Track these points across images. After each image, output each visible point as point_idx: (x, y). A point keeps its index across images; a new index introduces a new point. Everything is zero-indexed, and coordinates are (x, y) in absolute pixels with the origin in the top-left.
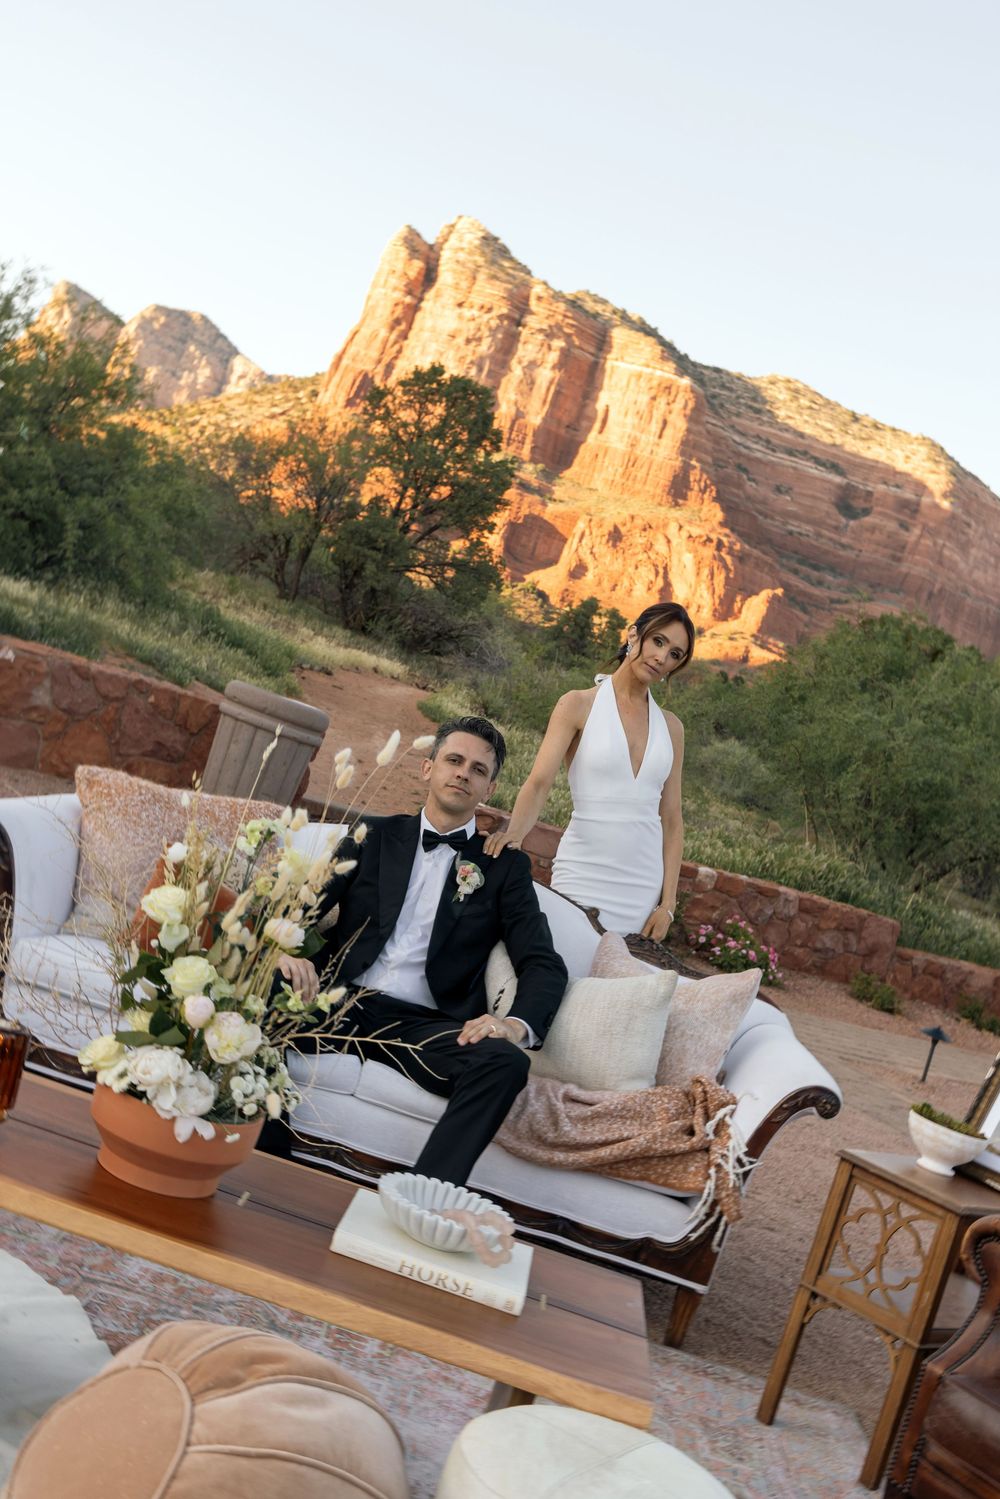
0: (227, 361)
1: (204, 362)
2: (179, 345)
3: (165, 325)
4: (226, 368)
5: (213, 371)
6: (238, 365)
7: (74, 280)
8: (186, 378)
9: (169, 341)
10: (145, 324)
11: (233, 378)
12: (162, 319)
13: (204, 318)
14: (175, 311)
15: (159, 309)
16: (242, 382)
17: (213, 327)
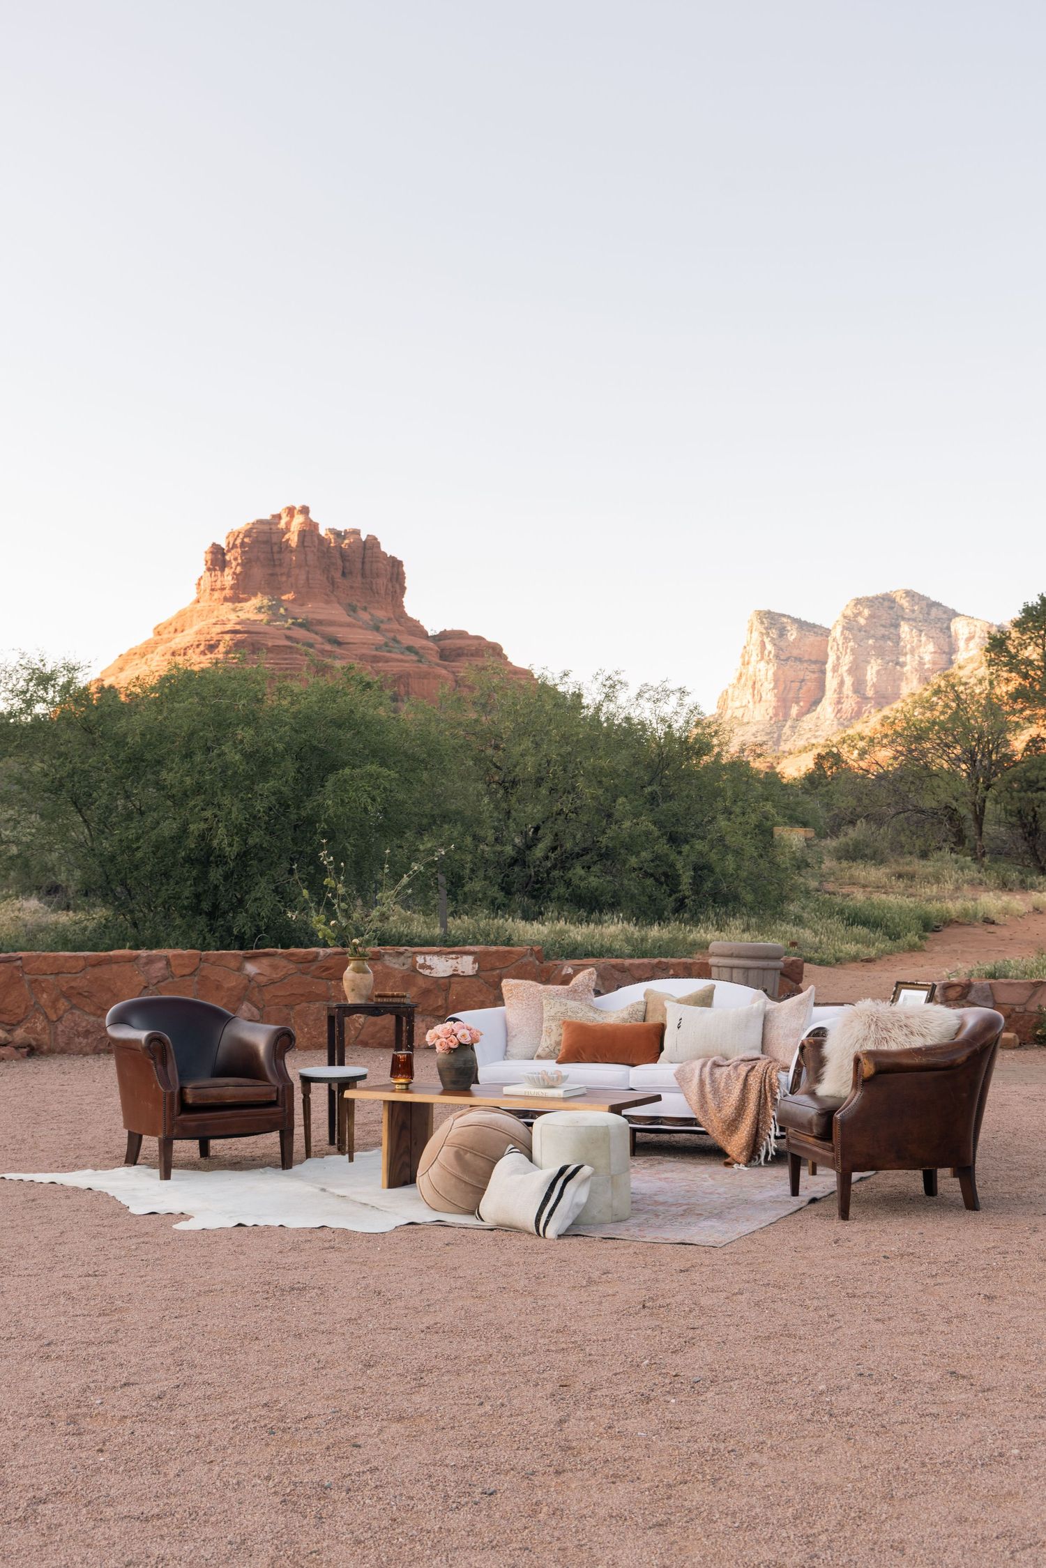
0: (948, 628)
1: (923, 638)
2: (892, 630)
3: (871, 616)
4: (950, 636)
5: (936, 644)
6: (960, 628)
7: (764, 607)
8: (910, 662)
9: (882, 631)
10: (849, 624)
11: (961, 644)
12: (866, 612)
13: (909, 594)
14: (877, 598)
15: (858, 602)
16: (972, 644)
17: (922, 598)
